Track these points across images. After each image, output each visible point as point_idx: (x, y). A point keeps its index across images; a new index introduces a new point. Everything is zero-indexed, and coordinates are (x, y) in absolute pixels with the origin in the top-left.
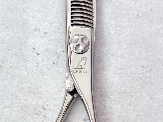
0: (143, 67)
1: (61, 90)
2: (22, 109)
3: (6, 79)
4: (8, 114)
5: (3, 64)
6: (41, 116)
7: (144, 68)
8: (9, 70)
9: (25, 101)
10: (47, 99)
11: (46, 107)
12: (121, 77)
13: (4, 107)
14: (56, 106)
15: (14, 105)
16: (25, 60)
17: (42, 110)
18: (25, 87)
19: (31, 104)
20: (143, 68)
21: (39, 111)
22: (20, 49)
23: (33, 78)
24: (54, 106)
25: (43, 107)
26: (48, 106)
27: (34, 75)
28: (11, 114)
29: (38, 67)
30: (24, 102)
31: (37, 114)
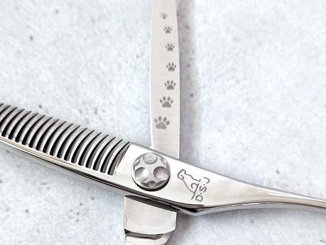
0: (278, 172)
1: (140, 108)
2: (68, 89)
3: (85, 40)
4: (46, 80)
5: (99, 19)
6: (83, 118)
7: (279, 176)
8: (98, 33)
9: (83, 83)
10: (111, 103)
11: (100, 112)
12: (234, 159)
13: (50, 68)
14: (114, 121)
15: (63, 76)
16: (131, 37)
17: (91, 112)
18: (100, 68)
19: (85, 94)
20: (276, 174)
21: (87, 109)
22: (137, 21)
23: (120, 66)
24: (112, 120)
25: (96, 110)
26: (104, 113)
27: (124, 63)
28: (49, 82)
29: (138, 57)
30: (79, 84)
31: (81, 111)
